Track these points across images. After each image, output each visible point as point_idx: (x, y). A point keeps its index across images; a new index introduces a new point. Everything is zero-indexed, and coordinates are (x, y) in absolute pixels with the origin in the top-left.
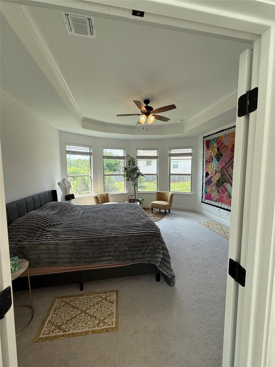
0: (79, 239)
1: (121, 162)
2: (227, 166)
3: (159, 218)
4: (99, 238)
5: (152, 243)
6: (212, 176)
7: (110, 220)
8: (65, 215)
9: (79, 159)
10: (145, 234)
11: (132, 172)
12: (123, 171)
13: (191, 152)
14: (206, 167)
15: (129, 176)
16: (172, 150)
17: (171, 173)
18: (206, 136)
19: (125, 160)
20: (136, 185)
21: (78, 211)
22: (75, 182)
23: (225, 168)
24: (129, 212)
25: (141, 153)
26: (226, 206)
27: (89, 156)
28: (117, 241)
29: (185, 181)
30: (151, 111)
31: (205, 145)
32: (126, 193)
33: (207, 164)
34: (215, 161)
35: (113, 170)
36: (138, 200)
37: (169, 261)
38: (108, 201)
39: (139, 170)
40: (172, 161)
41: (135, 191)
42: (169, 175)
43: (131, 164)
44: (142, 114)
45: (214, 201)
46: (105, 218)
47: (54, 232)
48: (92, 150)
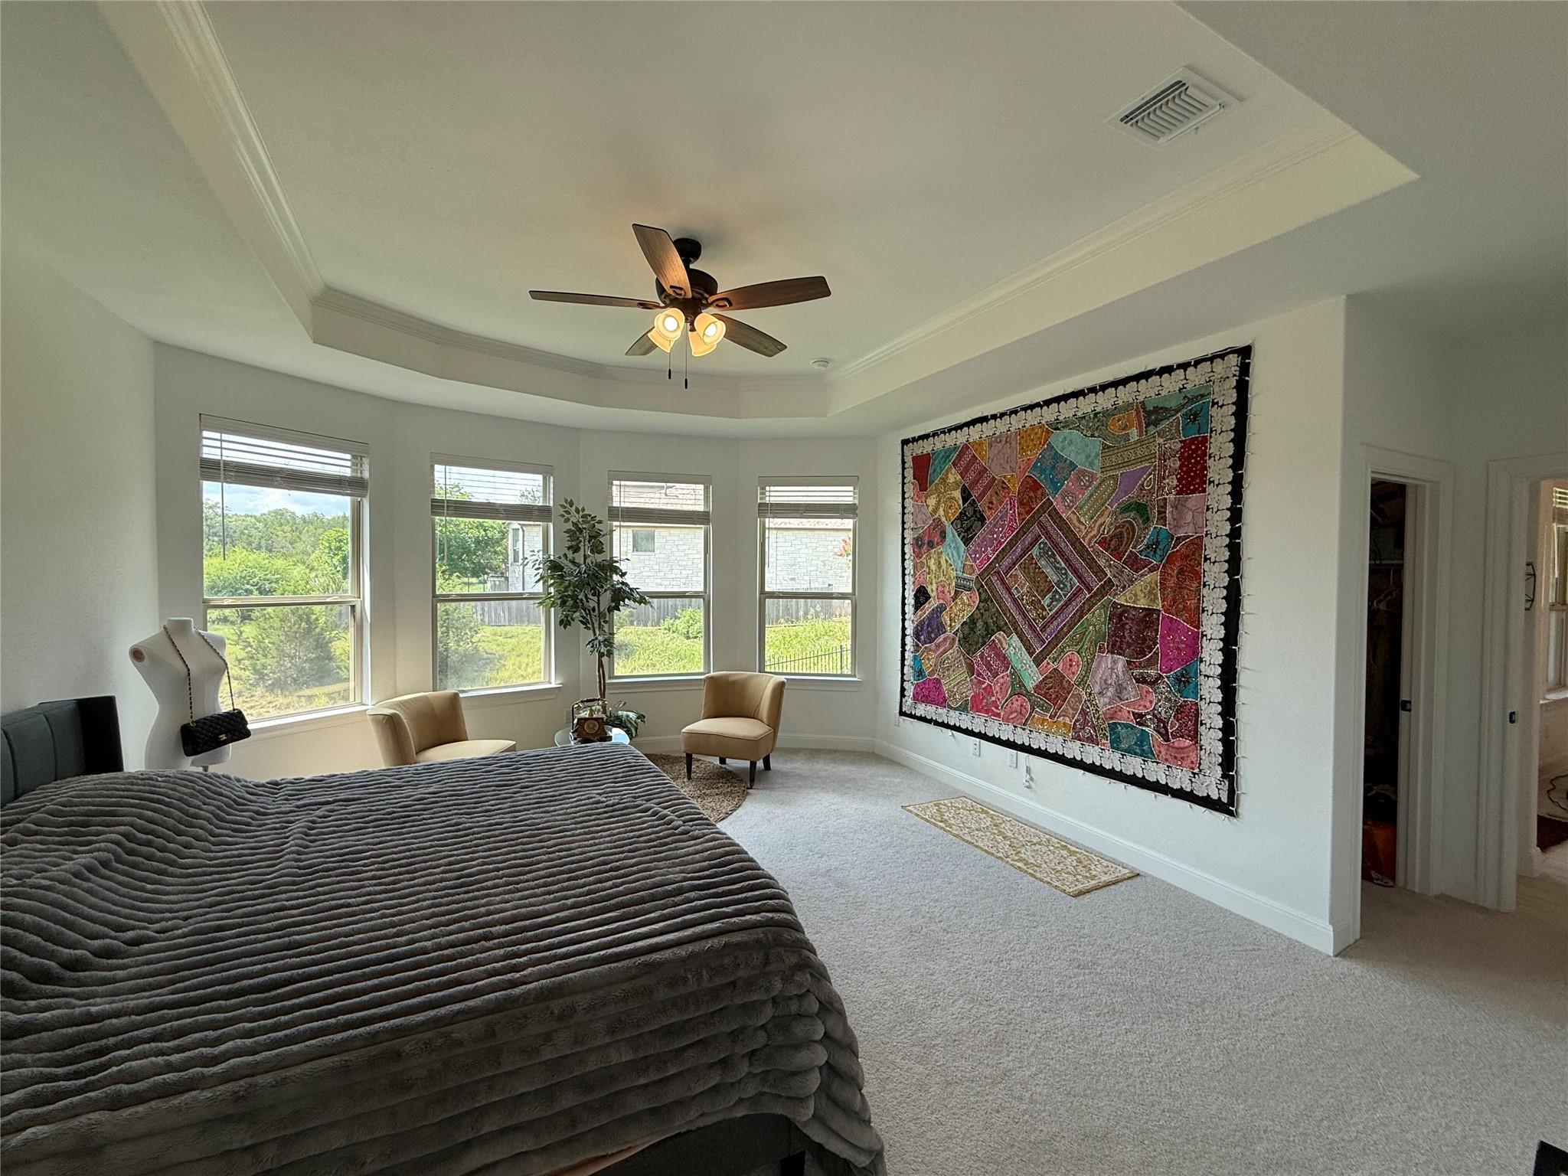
0: (281, 1064)
1: (511, 531)
2: (1006, 563)
3: (725, 804)
4: (437, 1022)
5: (768, 990)
6: (941, 601)
7: (498, 869)
8: (172, 864)
9: (279, 514)
10: (724, 939)
11: (588, 584)
12: (539, 580)
13: (851, 499)
14: (915, 567)
15: (570, 602)
16: (772, 488)
17: (767, 589)
18: (914, 438)
19: (551, 525)
20: (606, 648)
21: (270, 821)
22: (249, 630)
23: (998, 572)
24: (598, 802)
25: (627, 495)
26: (1004, 727)
27: (348, 499)
28: (560, 1018)
29: (797, 619)
30: (707, 296)
31: (909, 473)
32: (553, 685)
33: (920, 552)
34: (955, 541)
35: (465, 568)
36: (618, 718)
37: (853, 1074)
38: (455, 735)
39: (623, 575)
40: (772, 537)
41: (602, 677)
42: (760, 598)
43: (585, 548)
44: (662, 305)
45: (955, 709)
46: (459, 854)
47: (70, 1030)
48: (366, 467)
